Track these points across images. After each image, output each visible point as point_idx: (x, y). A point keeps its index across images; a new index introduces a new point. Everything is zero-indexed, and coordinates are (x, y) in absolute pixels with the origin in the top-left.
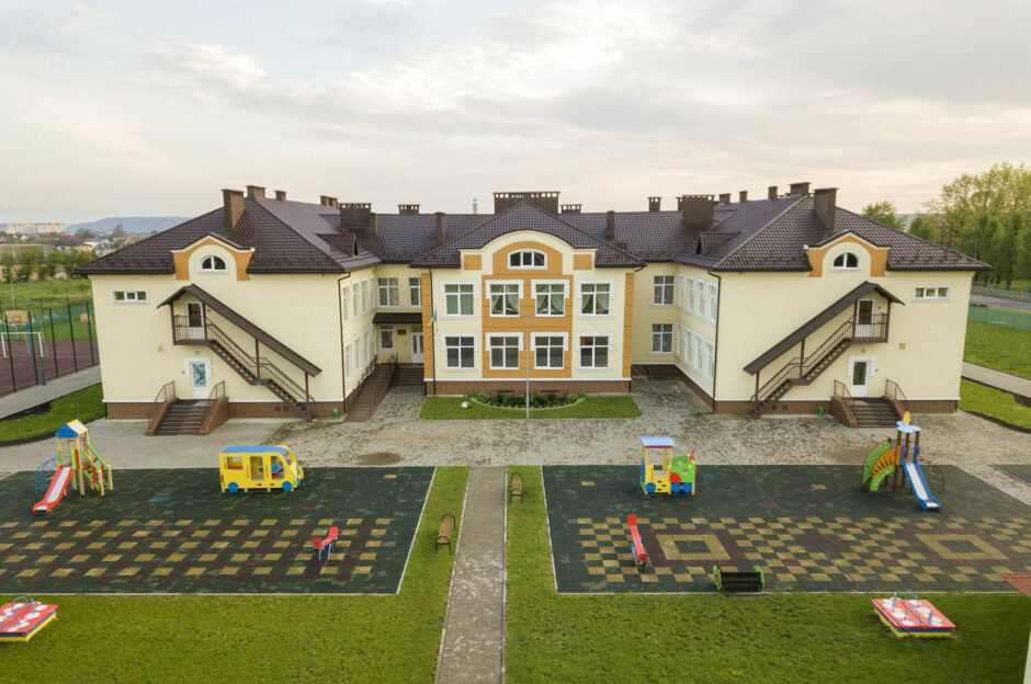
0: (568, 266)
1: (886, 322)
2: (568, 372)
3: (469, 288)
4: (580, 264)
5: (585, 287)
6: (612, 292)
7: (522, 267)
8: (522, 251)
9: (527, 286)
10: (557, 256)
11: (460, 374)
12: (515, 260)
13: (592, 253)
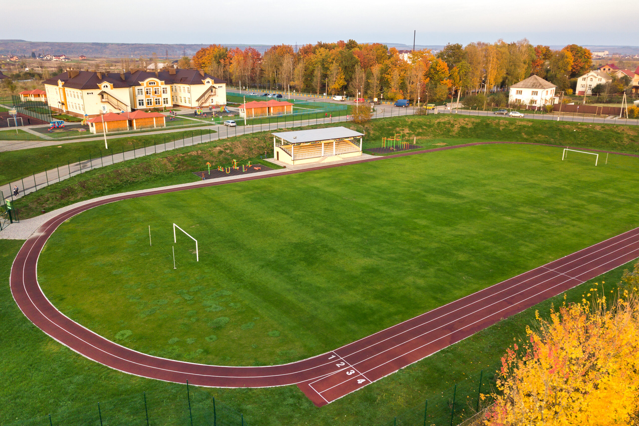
0: (160, 84)
1: (215, 92)
2: (162, 105)
3: (141, 89)
4: (162, 84)
5: (163, 88)
6: (168, 89)
7: (151, 85)
8: (151, 82)
9: (153, 89)
10: (157, 83)
11: (141, 107)
12: (150, 83)
13: (164, 82)
